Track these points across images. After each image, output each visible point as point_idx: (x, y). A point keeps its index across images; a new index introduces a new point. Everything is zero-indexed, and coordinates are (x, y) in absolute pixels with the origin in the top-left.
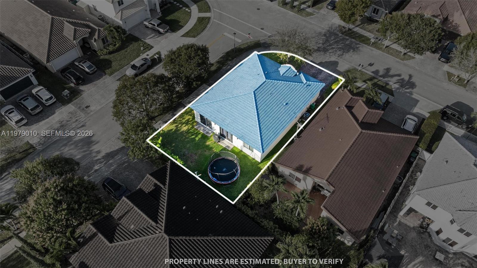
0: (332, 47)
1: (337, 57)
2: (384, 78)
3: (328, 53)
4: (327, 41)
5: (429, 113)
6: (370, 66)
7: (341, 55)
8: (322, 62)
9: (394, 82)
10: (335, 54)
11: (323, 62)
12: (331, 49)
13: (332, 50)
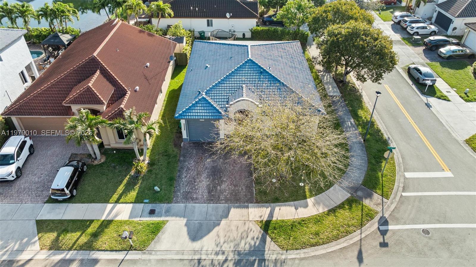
1: (203, 257)
2: (62, 259)
3: (231, 256)
11: (224, 222)
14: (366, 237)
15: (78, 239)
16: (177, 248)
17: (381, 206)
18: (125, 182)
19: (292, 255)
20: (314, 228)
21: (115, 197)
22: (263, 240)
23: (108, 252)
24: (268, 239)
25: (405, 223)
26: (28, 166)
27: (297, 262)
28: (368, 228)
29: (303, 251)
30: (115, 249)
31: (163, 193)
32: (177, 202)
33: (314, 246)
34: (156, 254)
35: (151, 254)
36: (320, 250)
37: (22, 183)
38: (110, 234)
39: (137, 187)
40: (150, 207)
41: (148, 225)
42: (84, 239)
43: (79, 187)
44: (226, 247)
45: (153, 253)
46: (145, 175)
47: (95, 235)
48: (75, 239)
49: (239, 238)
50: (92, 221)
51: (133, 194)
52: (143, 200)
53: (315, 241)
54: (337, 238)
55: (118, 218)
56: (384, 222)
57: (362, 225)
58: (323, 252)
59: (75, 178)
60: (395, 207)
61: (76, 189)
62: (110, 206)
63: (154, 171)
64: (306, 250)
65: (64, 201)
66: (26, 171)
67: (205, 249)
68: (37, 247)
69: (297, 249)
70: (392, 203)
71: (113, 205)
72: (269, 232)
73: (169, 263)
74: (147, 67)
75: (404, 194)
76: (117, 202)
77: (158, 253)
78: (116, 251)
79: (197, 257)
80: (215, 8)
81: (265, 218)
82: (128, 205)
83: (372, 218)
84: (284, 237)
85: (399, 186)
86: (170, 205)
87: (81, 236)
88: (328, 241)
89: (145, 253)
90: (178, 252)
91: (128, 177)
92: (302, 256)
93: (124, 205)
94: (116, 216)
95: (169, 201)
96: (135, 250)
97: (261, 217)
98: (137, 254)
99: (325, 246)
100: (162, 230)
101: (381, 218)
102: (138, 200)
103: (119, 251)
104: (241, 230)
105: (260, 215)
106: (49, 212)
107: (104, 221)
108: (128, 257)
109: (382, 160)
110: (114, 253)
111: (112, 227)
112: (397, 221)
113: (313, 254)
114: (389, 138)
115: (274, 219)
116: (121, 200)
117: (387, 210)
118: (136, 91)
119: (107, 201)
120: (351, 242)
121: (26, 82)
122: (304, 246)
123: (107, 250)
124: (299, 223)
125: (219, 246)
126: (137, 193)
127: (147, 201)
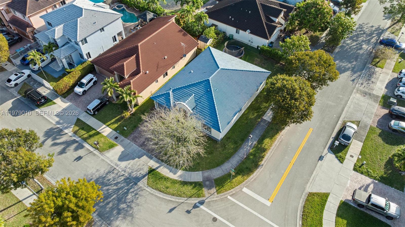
0: (117, 186)
1: (117, 168)
2: (75, 140)
3: (126, 175)
4: (120, 200)
5: (55, 103)
6: (82, 156)
7: (110, 172)
8: (139, 158)
9: (67, 135)
10: (117, 174)
11: (137, 159)
12: (118, 183)
13: (119, 181)
14: (186, 203)
15: (85, 134)
16: (112, 159)
17: (210, 195)
18: (117, 118)
19: (149, 189)
20: (169, 184)
21: (109, 123)
22: (144, 176)
23: (90, 146)
24: (146, 177)
25: (210, 210)
26: (90, 90)
27: (148, 193)
28: (192, 200)
29: (154, 190)
30: (92, 146)
31: (126, 131)
32: (128, 139)
33: (161, 191)
34: (103, 157)
35: (102, 155)
36: (161, 195)
37: (83, 98)
38: (95, 139)
39: (119, 123)
40: (117, 135)
41: (110, 143)
42: (86, 136)
43: (100, 111)
44: (128, 170)
45: (103, 155)
46: (126, 119)
47: (90, 136)
48: (84, 134)
49: (135, 170)
50: (94, 129)
51: (116, 125)
52: (117, 130)
53: (163, 190)
54: (173, 195)
55: (103, 134)
56: (202, 203)
57: (190, 197)
58: (161, 196)
59: (99, 107)
60: (216, 200)
61: (98, 112)
62: (104, 126)
63: (131, 119)
64: (155, 191)
65: (90, 115)
66: (88, 93)
67: (121, 166)
68: (71, 129)
69: (153, 188)
70: (217, 197)
71: (106, 126)
72: (149, 174)
73: (105, 162)
74: (165, 58)
75: (229, 197)
76: (108, 126)
77: (105, 156)
78: (92, 147)
79: (115, 167)
80: (245, 22)
81: (154, 168)
82: (111, 129)
83: (198, 197)
84: (153, 180)
85: (232, 192)
86: (125, 139)
87: (86, 133)
88: (168, 194)
89: (100, 154)
90: (111, 161)
91: (120, 116)
92: (152, 192)
93: (109, 128)
94: (103, 132)
95: (126, 137)
96: (98, 150)
97: (153, 166)
98: (98, 152)
99: (165, 195)
100: (113, 148)
101: (203, 200)
102: (115, 130)
103: (93, 147)
104: (139, 167)
105: (153, 165)
106: (84, 117)
107: (98, 131)
108: (95, 152)
109: (241, 174)
110: (91, 147)
111: (98, 136)
112: (208, 206)
113: (156, 194)
114: (262, 165)
115: (157, 170)
116: (110, 126)
117: (210, 199)
118: (146, 73)
119: (104, 123)
120: (177, 201)
121: (116, 41)
122: (157, 189)
123: (90, 145)
124: (165, 179)
125: (126, 168)
126: (118, 126)
127: (118, 131)
